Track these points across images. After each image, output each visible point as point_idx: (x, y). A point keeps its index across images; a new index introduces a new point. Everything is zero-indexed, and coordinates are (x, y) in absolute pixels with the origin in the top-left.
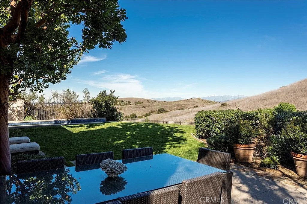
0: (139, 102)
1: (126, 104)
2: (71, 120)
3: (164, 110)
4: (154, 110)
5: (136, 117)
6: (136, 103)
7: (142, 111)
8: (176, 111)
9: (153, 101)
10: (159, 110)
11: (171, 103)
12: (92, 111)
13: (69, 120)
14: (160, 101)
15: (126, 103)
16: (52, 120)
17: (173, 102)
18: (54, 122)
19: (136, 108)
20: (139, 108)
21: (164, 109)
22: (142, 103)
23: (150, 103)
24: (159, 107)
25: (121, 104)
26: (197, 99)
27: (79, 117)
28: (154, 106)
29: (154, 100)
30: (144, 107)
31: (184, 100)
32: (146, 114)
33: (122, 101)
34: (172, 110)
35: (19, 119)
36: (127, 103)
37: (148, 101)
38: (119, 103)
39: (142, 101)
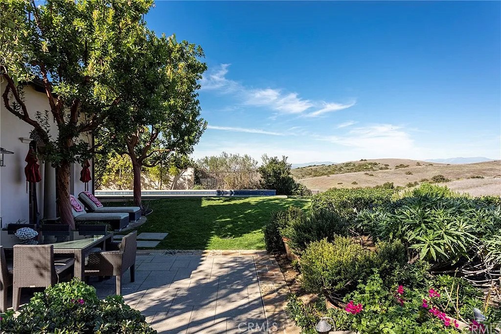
0: (402, 166)
1: (381, 169)
2: (234, 191)
3: (444, 179)
4: (427, 178)
5: (392, 187)
6: (397, 166)
7: (405, 179)
8: (465, 180)
9: (428, 163)
10: (434, 178)
11: (460, 166)
12: (260, 181)
13: (233, 190)
14: (440, 164)
15: (381, 166)
16: (215, 190)
17: (465, 166)
18: (217, 193)
19: (395, 173)
20: (401, 174)
21: (443, 177)
22: (408, 166)
23: (420, 167)
24: (436, 173)
25: (374, 168)
27: (246, 188)
28: (427, 171)
29: (428, 161)
30: (410, 173)
32: (410, 183)
33: (376, 164)
34: (459, 179)
35: (189, 188)
36: (384, 166)
37: (418, 164)
38: (370, 166)
39: (407, 164)
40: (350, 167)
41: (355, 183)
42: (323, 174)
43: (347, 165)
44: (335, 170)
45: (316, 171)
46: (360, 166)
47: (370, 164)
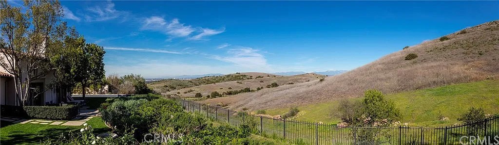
0: (259, 77)
1: (248, 79)
3: (277, 85)
6: (257, 77)
10: (272, 84)
11: (288, 77)
19: (254, 82)
20: (257, 82)
21: (277, 83)
25: (244, 78)
26: (311, 74)
28: (271, 80)
30: (262, 82)
31: (300, 75)
33: (245, 76)
36: (249, 77)
37: (268, 76)
38: (241, 77)
39: (262, 76)
40: (230, 78)
41: (230, 88)
42: (212, 83)
43: (228, 76)
44: (220, 80)
45: (208, 80)
46: (236, 77)
47: (241, 76)
